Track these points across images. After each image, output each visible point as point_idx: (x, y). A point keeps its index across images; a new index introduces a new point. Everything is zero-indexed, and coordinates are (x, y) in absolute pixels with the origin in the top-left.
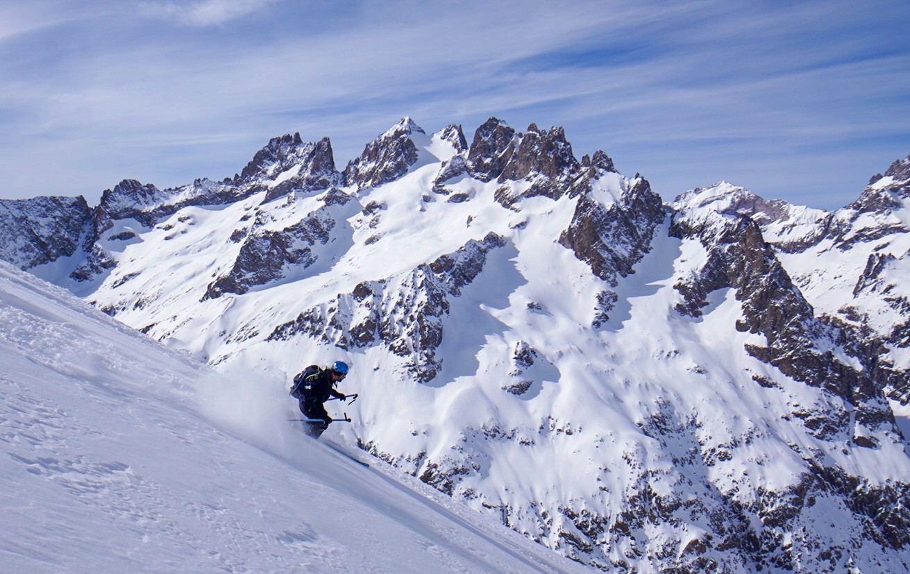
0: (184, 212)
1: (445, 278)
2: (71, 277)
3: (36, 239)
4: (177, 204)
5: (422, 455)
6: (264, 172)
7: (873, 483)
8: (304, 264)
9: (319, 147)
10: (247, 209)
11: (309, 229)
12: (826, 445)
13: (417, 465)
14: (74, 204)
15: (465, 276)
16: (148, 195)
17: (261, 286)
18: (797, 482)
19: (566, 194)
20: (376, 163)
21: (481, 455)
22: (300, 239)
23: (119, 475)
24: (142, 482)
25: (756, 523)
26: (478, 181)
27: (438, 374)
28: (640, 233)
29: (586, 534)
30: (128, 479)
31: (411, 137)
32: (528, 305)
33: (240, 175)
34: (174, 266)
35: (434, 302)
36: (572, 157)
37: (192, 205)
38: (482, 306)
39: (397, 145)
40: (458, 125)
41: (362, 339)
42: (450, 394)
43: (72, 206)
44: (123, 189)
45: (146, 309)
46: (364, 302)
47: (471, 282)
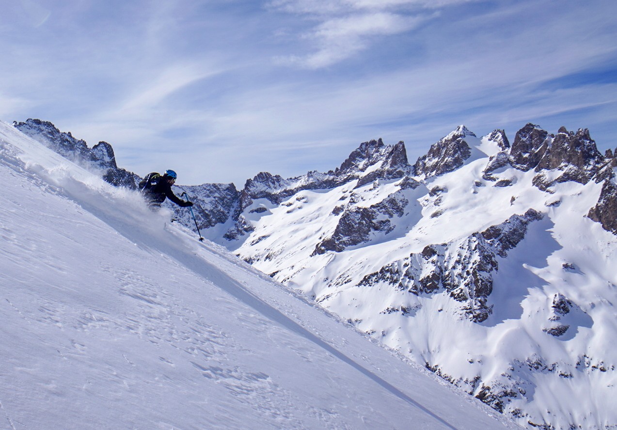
0: (300, 194)
1: (494, 243)
2: (224, 237)
3: (202, 211)
4: (295, 188)
5: (477, 379)
6: (357, 166)
8: (385, 231)
9: (396, 147)
10: (344, 192)
11: (389, 206)
13: (473, 386)
14: (227, 189)
15: (510, 242)
16: (276, 183)
17: (354, 246)
19: (593, 179)
20: (439, 159)
21: (527, 382)
22: (382, 213)
23: (263, 383)
24: (278, 389)
26: (519, 170)
27: (490, 316)
30: (269, 386)
31: (465, 139)
32: (564, 265)
33: (339, 168)
34: (293, 231)
35: (486, 261)
36: (597, 151)
37: (306, 189)
38: (524, 265)
39: (454, 146)
40: (501, 130)
41: (429, 288)
43: (226, 190)
44: (259, 179)
45: (273, 260)
46: (430, 260)
47: (515, 247)
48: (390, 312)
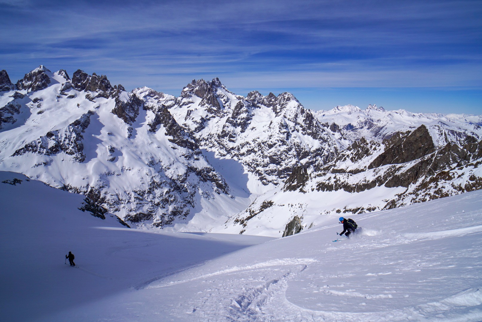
1: (79, 127)
5: (88, 185)
7: (200, 169)
8: (11, 123)
11: (10, 109)
12: (189, 161)
13: (87, 188)
15: (85, 126)
18: (185, 172)
19: (111, 97)
21: (106, 181)
22: (7, 113)
25: (179, 183)
26: (77, 91)
27: (85, 159)
28: (135, 109)
29: (141, 196)
31: (46, 73)
32: (108, 133)
35: (78, 136)
36: (111, 85)
38: (93, 135)
39: (41, 76)
41: (54, 151)
42: (91, 165)
46: (52, 138)
47: (87, 128)
48: (37, 166)
